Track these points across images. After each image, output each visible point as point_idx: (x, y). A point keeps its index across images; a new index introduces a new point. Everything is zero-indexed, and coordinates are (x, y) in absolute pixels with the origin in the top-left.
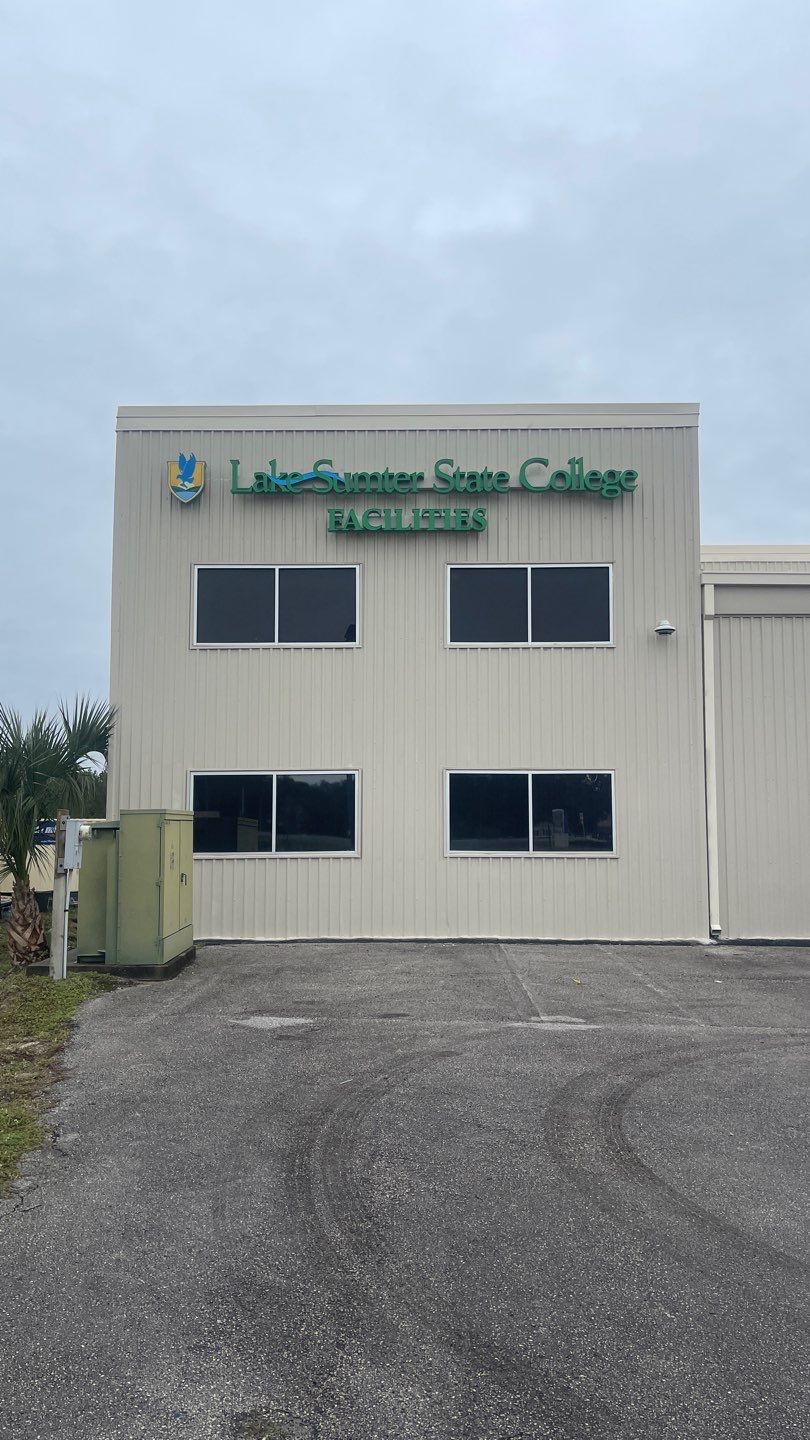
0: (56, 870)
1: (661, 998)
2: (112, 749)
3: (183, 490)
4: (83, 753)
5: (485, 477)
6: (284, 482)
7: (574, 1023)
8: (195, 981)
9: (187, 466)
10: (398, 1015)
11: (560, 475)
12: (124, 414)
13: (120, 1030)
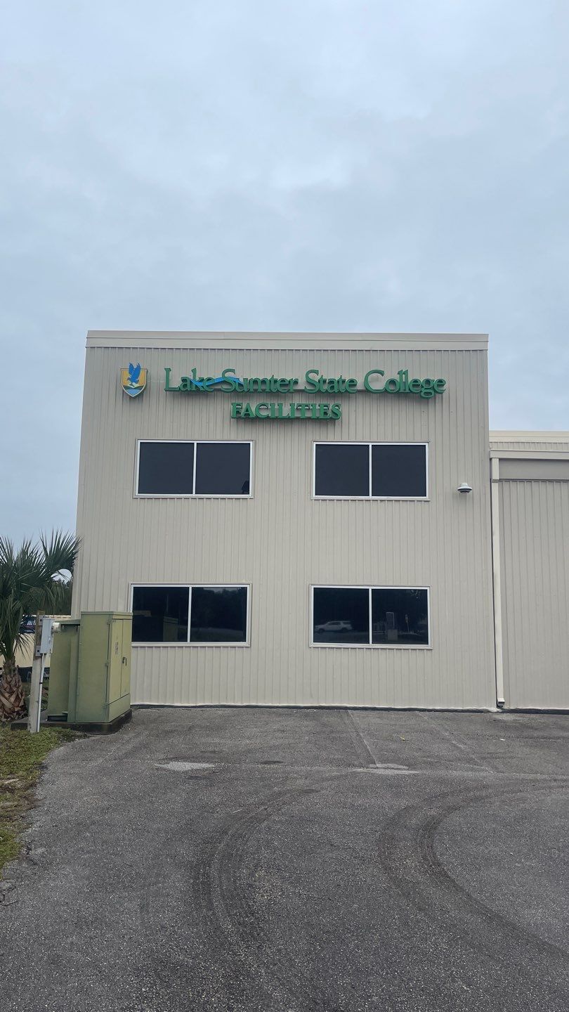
0: (35, 654)
1: (461, 751)
2: (77, 568)
3: (132, 388)
4: (57, 570)
5: (341, 382)
6: (201, 384)
7: (399, 769)
8: (132, 735)
9: (134, 372)
10: (275, 762)
11: (392, 382)
12: (92, 335)
13: (77, 770)
